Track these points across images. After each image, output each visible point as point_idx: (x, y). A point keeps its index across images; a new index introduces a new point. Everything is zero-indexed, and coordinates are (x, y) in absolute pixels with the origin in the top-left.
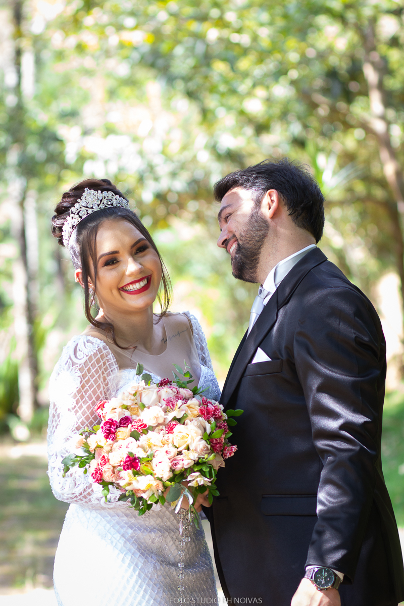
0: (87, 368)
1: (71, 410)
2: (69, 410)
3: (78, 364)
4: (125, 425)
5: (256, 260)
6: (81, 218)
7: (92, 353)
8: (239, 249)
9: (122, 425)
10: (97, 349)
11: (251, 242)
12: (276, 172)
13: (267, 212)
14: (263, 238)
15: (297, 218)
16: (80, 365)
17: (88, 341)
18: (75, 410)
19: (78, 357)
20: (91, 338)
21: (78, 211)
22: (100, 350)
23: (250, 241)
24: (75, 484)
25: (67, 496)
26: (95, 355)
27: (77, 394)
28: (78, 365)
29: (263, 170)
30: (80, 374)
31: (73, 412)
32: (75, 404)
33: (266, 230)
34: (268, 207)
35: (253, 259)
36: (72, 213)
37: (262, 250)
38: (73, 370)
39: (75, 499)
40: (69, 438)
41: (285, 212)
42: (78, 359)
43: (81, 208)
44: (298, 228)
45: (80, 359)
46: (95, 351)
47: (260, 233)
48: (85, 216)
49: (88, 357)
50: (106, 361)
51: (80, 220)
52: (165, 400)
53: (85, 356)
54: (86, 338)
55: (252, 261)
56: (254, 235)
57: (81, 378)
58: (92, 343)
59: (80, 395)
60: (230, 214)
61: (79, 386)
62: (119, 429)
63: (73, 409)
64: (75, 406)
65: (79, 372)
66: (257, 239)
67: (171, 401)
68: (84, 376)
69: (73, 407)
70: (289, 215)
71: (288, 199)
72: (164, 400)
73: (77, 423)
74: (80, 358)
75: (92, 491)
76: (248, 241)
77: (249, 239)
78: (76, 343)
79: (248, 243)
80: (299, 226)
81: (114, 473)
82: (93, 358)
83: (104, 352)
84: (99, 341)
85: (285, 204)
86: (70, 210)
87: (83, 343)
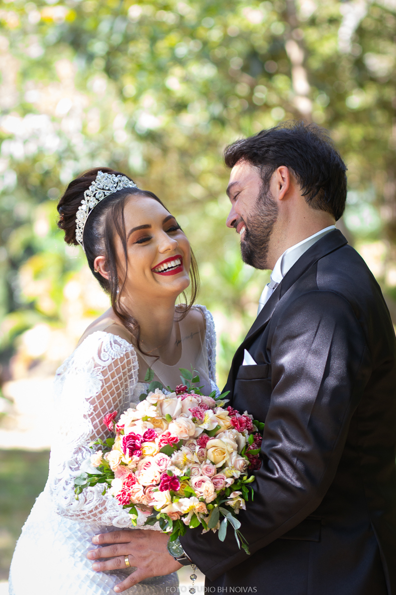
0: (111, 372)
1: (87, 416)
2: (85, 416)
3: (101, 366)
4: (151, 440)
5: (265, 248)
6: (99, 200)
7: (119, 357)
8: (248, 235)
9: (147, 440)
10: (124, 353)
11: (259, 229)
12: (288, 144)
13: (277, 192)
14: (272, 224)
15: (311, 199)
16: (104, 367)
17: (115, 342)
18: (91, 417)
19: (102, 358)
20: (118, 338)
21: (94, 193)
22: (127, 355)
23: (258, 227)
24: (86, 500)
25: (73, 513)
26: (122, 359)
27: (96, 400)
28: (101, 368)
29: (274, 143)
30: (103, 378)
31: (89, 419)
32: (92, 411)
33: (275, 214)
34: (278, 186)
35: (262, 247)
36: (87, 196)
37: (271, 237)
38: (95, 373)
39: (82, 516)
40: (81, 447)
41: (298, 191)
42: (102, 360)
43: (96, 190)
44: (312, 210)
45: (104, 361)
46: (122, 355)
47: (268, 218)
48: (103, 198)
49: (114, 360)
50: (132, 368)
51: (97, 202)
52: (191, 410)
53: (110, 359)
54: (114, 337)
55: (261, 249)
56: (262, 221)
57: (103, 382)
58: (120, 345)
59: (100, 401)
60: (239, 193)
61: (100, 390)
62: (145, 444)
63: (90, 415)
64: (92, 413)
65: (101, 375)
66: (265, 225)
67: (198, 411)
68: (106, 381)
69: (90, 413)
70: (302, 195)
71: (301, 177)
72: (189, 410)
73: (93, 432)
74: (104, 359)
75: (105, 509)
76: (256, 228)
77: (257, 226)
78: (101, 341)
79: (256, 230)
80: (314, 207)
81: (145, 493)
82: (119, 363)
83: (131, 357)
84: (128, 344)
85: (298, 183)
86: (85, 193)
87: (109, 343)
